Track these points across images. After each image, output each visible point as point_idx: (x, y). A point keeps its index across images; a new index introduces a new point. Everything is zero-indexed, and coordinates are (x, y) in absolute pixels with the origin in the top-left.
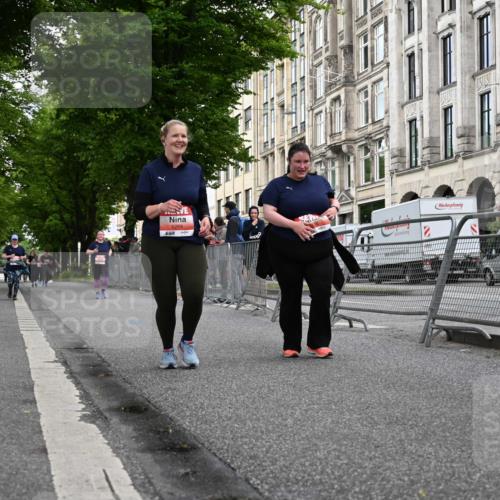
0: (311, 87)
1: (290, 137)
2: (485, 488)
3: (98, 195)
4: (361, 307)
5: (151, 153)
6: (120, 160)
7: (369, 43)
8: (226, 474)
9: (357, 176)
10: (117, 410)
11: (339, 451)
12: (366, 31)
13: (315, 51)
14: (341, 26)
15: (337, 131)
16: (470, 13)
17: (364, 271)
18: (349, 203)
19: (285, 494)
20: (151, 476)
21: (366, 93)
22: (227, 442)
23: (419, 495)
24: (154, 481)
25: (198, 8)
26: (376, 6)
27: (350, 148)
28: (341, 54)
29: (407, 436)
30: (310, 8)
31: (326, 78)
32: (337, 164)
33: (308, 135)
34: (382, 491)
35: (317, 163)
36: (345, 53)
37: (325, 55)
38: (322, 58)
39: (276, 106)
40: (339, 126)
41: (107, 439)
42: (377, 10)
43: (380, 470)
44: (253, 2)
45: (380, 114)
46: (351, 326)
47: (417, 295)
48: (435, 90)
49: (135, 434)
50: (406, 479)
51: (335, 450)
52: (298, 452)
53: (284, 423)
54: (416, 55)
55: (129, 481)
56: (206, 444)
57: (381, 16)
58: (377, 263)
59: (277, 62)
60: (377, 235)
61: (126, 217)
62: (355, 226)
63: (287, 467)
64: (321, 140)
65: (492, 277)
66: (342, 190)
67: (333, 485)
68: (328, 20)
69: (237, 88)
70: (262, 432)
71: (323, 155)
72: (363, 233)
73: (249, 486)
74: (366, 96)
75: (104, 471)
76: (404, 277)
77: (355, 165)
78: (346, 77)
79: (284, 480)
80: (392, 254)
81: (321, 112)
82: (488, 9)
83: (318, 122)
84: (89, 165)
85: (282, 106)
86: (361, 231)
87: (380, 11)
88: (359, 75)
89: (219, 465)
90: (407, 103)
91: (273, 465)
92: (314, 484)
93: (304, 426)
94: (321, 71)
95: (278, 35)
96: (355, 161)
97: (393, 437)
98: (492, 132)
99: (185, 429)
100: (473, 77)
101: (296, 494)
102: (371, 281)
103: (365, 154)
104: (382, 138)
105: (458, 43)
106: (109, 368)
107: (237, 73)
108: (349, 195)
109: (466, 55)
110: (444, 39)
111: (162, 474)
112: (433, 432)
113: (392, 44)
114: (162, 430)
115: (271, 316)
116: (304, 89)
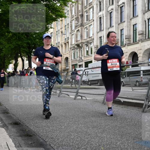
0: (71, 27)
1: (64, 41)
2: (121, 147)
3: (6, 58)
4: (85, 93)
5: (22, 46)
6: (12, 48)
7: (88, 14)
8: (44, 143)
9: (84, 53)
10: (11, 124)
11: (78, 136)
12: (87, 10)
13: (72, 16)
14: (80, 9)
15: (78, 40)
16: (118, 5)
17: (86, 82)
18: (82, 62)
19: (61, 149)
20: (21, 144)
21: (87, 29)
22: (44, 133)
23: (101, 149)
24: (22, 146)
25: (37, 2)
26: (90, 3)
27: (82, 45)
28: (80, 17)
29: (98, 131)
30: (70, 3)
31: (75, 24)
32: (78, 50)
33: (69, 41)
34: (90, 148)
35: (72, 49)
36: (81, 17)
37: (75, 17)
38: (74, 18)
39: (60, 32)
40: (79, 38)
41: (7, 133)
42: (90, 4)
43: (90, 142)
44: (54, 1)
45: (91, 35)
46: (82, 98)
47: (102, 89)
48: (107, 28)
49: (16, 131)
50: (98, 144)
51: (77, 136)
52: (66, 136)
53: (61, 128)
54: (102, 18)
55: (14, 146)
56: (38, 134)
57: (92, 6)
58: (90, 79)
59: (61, 19)
60: (90, 71)
61: (14, 65)
62: (83, 68)
63: (62, 141)
64: (73, 43)
65: (124, 84)
66: (80, 57)
67: (76, 146)
68: (76, 7)
69: (48, 27)
70: (55, 130)
71: (74, 47)
72: (86, 70)
73: (50, 147)
74: (87, 30)
75: (6, 143)
76: (98, 84)
77: (83, 50)
78: (81, 24)
79: (61, 145)
80: (94, 77)
81: (73, 34)
82: (123, 5)
83: (73, 37)
84: (3, 49)
85: (62, 32)
86: (85, 70)
87: (91, 4)
88: (85, 23)
89: (42, 141)
90: (99, 32)
91: (58, 140)
92: (70, 146)
93: (68, 128)
94: (74, 22)
95: (61, 11)
96: (83, 49)
97: (94, 132)
98: (124, 41)
99: (31, 130)
100: (119, 24)
101: (65, 149)
102: (88, 85)
103: (87, 47)
104: (92, 42)
105: (114, 14)
106: (9, 111)
107: (48, 22)
108: (82, 59)
109: (117, 18)
110: (110, 13)
111: (24, 143)
112: (106, 130)
113: (95, 14)
114: (24, 130)
115: (58, 95)
116: (68, 27)
